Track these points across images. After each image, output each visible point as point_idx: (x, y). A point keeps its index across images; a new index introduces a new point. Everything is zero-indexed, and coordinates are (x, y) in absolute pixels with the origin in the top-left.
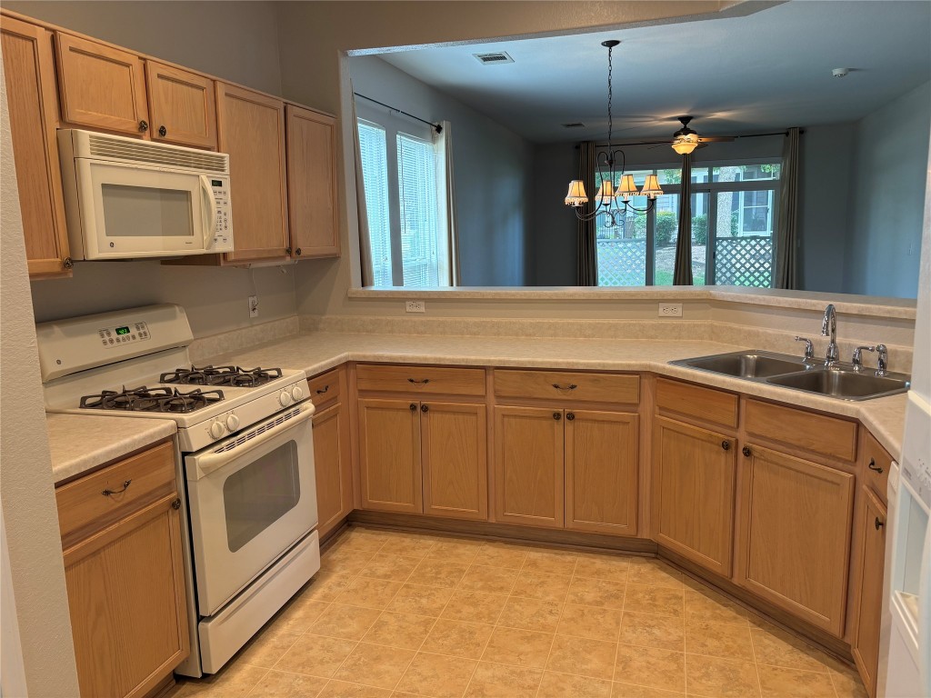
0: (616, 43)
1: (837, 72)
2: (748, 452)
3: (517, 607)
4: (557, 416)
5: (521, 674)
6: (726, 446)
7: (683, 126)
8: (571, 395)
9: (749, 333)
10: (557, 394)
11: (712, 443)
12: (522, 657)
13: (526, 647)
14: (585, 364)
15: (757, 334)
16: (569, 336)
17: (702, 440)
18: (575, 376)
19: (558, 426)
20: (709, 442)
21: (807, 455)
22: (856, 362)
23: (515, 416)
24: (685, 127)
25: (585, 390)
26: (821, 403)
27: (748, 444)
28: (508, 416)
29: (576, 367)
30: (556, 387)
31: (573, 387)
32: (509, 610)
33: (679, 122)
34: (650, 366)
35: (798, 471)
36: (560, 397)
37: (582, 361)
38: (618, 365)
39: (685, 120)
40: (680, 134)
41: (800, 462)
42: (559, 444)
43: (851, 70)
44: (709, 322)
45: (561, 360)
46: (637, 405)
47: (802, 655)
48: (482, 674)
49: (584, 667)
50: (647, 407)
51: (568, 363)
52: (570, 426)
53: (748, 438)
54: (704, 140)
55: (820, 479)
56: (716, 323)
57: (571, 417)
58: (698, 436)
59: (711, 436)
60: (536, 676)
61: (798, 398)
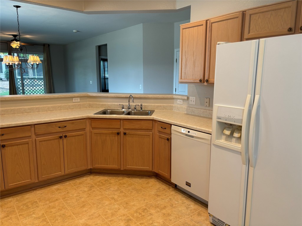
0: (19, 7)
1: (74, 31)
2: (125, 134)
3: (69, 202)
4: (61, 137)
5: (92, 215)
6: (118, 134)
7: (14, 38)
8: (65, 129)
9: (103, 105)
10: (60, 130)
11: (113, 134)
12: (87, 211)
13: (85, 209)
14: (69, 118)
15: (105, 105)
16: (44, 111)
17: (109, 134)
18: (66, 123)
19: (61, 141)
20: (112, 134)
21: (141, 131)
22: (135, 109)
23: (44, 141)
24: (15, 38)
25: (70, 127)
26: (144, 117)
27: (125, 132)
28: (42, 141)
29: (66, 120)
30: (60, 127)
31: (65, 127)
32: (68, 204)
33: (12, 36)
34: (88, 116)
35: (139, 135)
36: (61, 131)
37: (68, 117)
38: (80, 117)
39: (15, 36)
40: (14, 41)
41: (139, 132)
42: (62, 146)
43: (78, 31)
44: (88, 103)
45: (60, 118)
46: (85, 129)
47: (143, 179)
48: (82, 221)
49: (106, 204)
50: (88, 128)
51: (63, 119)
52: (65, 140)
53: (124, 130)
54: (23, 44)
55: (144, 135)
56: (91, 103)
57: (66, 136)
58: (108, 133)
59: (112, 132)
60: (97, 213)
61: (138, 117)
